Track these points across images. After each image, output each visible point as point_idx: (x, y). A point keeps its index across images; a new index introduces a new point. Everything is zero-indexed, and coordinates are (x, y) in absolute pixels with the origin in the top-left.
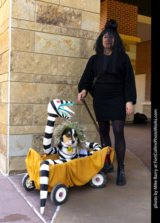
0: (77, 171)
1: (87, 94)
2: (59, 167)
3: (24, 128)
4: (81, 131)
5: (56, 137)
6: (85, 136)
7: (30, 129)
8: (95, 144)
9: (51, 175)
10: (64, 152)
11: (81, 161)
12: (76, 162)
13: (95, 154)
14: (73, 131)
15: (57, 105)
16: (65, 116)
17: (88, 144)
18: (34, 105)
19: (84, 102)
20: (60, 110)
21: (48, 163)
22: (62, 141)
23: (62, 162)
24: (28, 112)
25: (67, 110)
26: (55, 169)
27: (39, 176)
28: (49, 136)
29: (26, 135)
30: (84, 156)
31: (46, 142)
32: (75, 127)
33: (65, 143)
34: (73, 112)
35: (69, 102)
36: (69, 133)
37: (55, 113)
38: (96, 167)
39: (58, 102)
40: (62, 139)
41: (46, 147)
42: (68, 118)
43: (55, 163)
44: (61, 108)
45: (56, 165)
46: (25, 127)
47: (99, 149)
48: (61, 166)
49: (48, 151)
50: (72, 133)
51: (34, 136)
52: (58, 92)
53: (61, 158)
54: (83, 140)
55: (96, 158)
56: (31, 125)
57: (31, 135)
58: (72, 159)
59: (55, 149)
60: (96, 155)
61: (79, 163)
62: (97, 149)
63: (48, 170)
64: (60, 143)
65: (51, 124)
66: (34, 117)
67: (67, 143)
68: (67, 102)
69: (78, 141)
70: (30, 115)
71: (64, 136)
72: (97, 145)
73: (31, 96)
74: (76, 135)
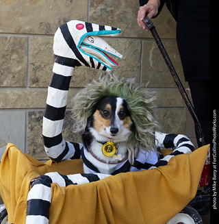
0: (126, 203)
1: (160, 9)
2: (77, 192)
3: (6, 95)
4: (143, 104)
5: (79, 115)
6: (150, 117)
7: (20, 97)
8: (180, 137)
9: (57, 212)
10: (96, 154)
11: (135, 179)
12: (124, 182)
13: (174, 162)
14: (119, 101)
15: (77, 35)
16: (96, 63)
17: (161, 137)
18: (31, 37)
19: (152, 29)
20: (83, 47)
21: (47, 182)
22: (92, 125)
23: (85, 180)
24: (14, 56)
25: (103, 48)
26: (66, 197)
27: (25, 214)
28: (56, 114)
29: (10, 112)
30: (147, 166)
31: (50, 128)
32: (125, 93)
33: (98, 131)
34: (117, 54)
35: (108, 28)
36: (109, 106)
37: (72, 56)
38: (175, 196)
39: (79, 27)
40: (91, 121)
41: (50, 142)
42: (105, 68)
43: (68, 182)
44: (88, 42)
45: (70, 186)
46: (8, 91)
47: (185, 150)
48: (81, 190)
49: (55, 151)
50: (114, 107)
51: (30, 115)
52: (92, 5)
53: (87, 170)
54: (144, 128)
55: (176, 171)
56: (24, 87)
57: (23, 112)
58: (114, 173)
59: (76, 146)
60: (178, 166)
61: (131, 184)
62: (180, 149)
63: (47, 198)
64: (87, 129)
65: (62, 83)
66: (31, 68)
67: (102, 132)
68: (102, 28)
69: (133, 128)
70: (20, 62)
71: (97, 115)
72: (183, 140)
73: (22, 15)
74: (126, 113)
